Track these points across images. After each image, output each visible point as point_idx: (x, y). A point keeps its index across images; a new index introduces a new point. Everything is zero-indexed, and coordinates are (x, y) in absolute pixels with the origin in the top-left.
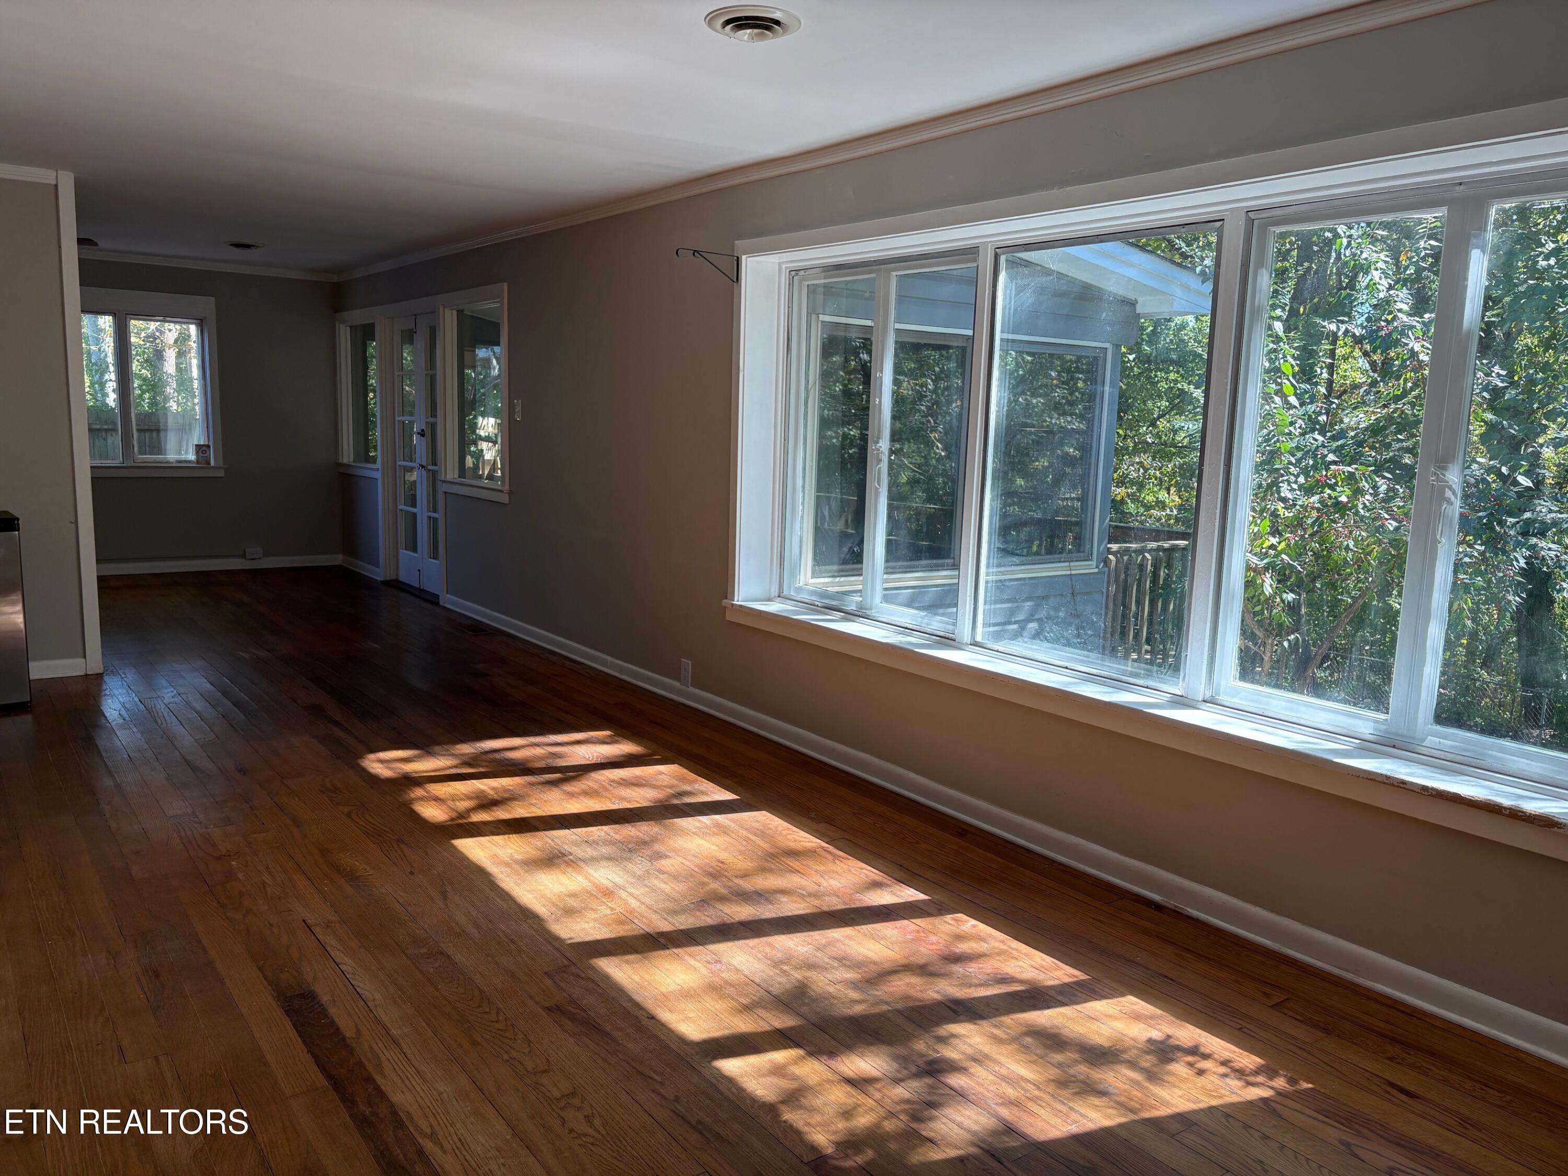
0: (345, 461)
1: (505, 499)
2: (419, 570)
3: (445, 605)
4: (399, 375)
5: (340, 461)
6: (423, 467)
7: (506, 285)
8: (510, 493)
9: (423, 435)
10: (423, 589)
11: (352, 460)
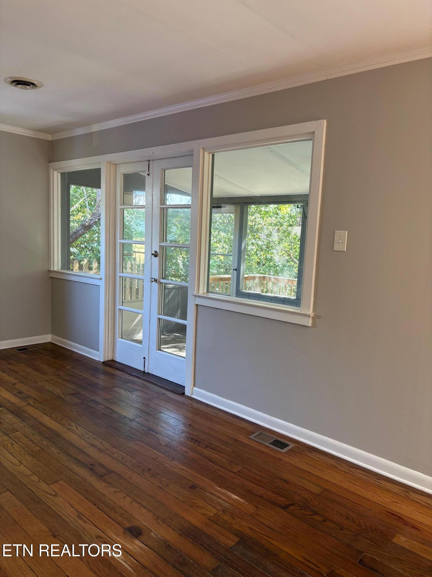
0: (56, 269)
1: (309, 322)
2: (144, 358)
3: (192, 396)
4: (121, 209)
5: (52, 269)
6: (156, 281)
7: (325, 121)
8: (315, 318)
9: (156, 256)
10: (148, 373)
11: (60, 268)
